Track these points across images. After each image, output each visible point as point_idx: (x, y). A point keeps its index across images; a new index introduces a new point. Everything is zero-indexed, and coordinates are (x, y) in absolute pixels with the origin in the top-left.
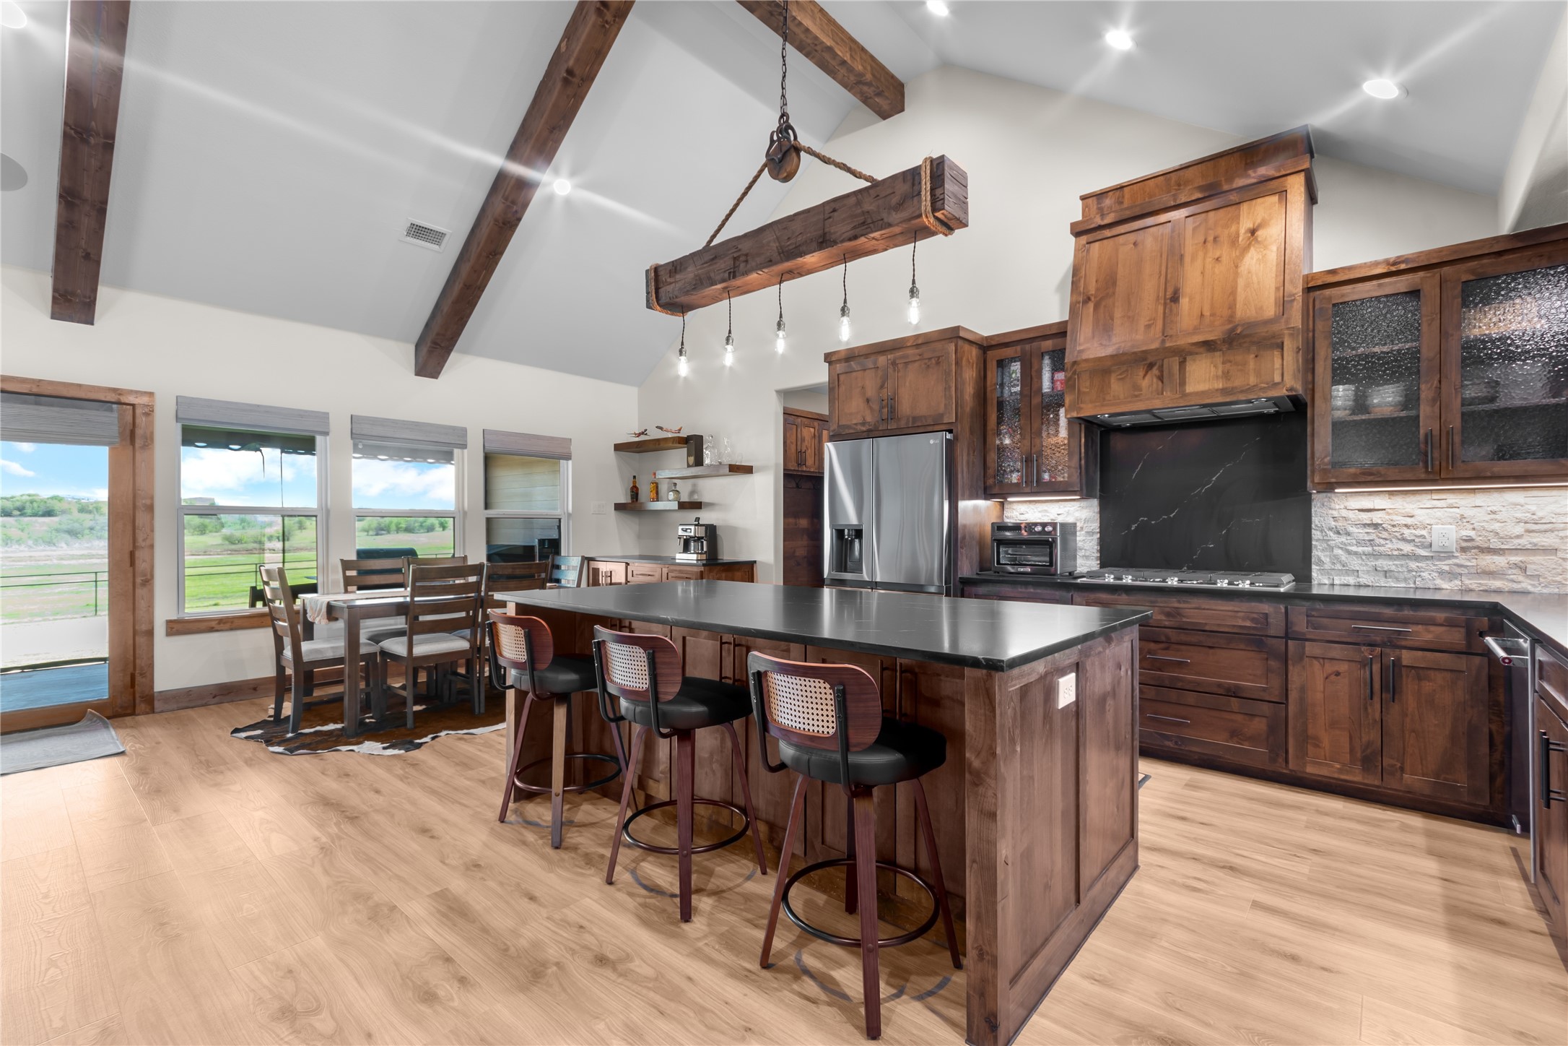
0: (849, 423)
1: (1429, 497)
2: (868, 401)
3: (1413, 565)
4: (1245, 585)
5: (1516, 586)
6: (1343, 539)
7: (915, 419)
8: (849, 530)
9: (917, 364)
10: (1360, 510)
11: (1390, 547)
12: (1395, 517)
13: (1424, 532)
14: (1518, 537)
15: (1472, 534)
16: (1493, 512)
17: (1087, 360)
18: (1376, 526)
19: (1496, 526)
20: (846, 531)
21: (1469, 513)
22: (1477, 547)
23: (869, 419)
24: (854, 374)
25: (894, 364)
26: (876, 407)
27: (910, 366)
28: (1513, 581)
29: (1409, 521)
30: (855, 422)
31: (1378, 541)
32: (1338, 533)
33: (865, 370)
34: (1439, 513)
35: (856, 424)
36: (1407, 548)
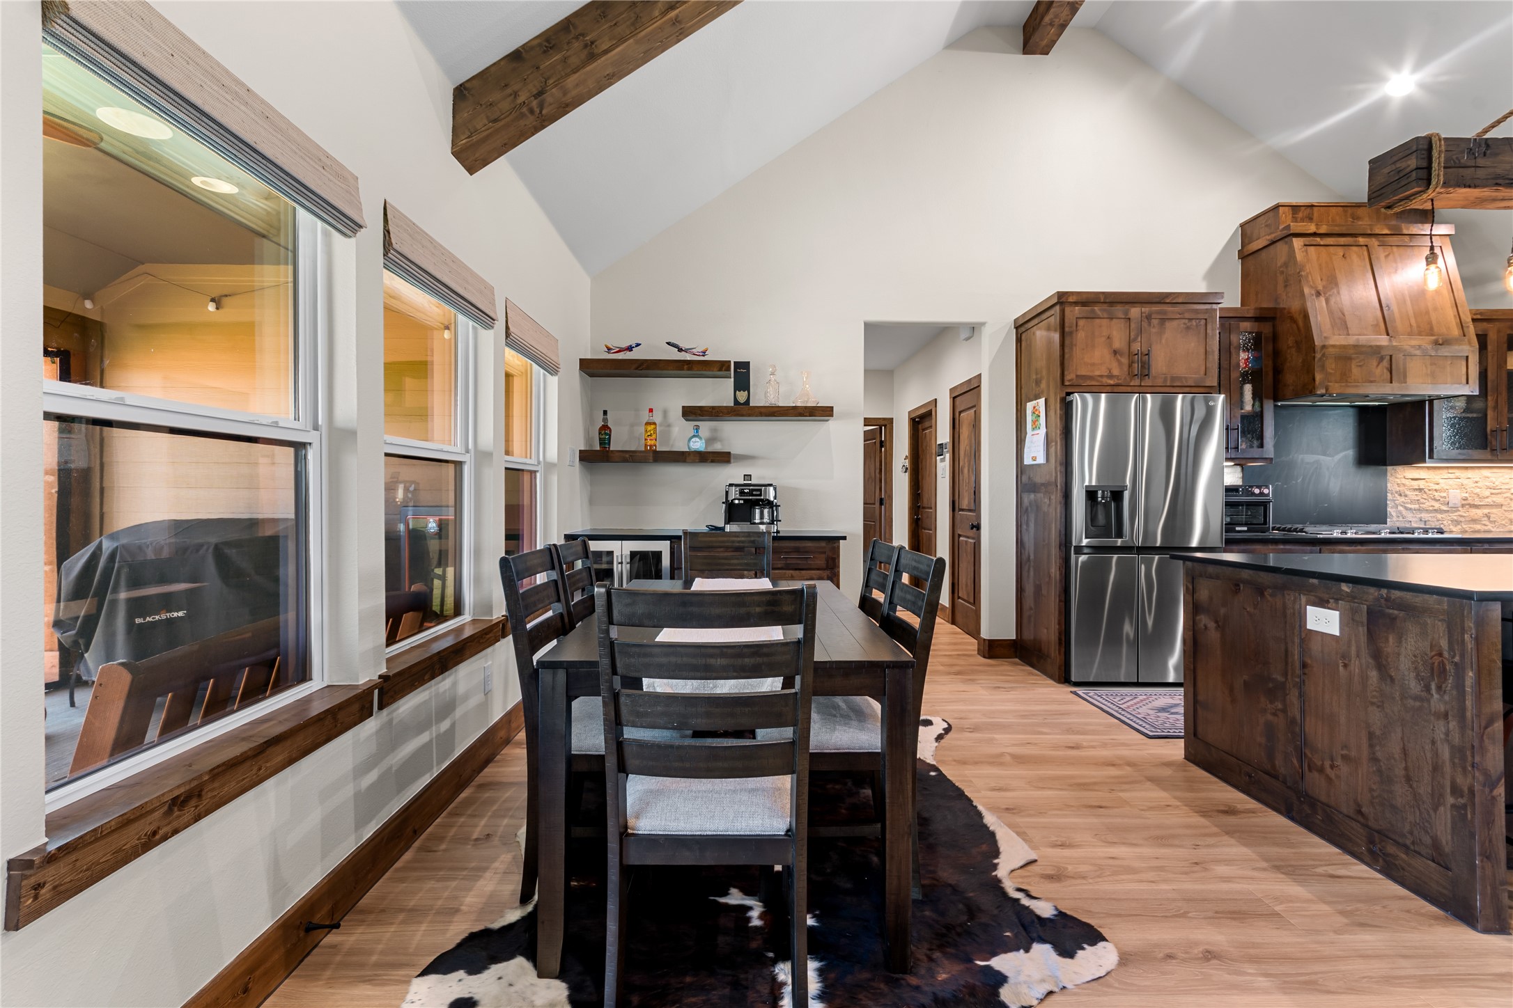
0: (1090, 374)
1: (1446, 471)
2: (1115, 352)
3: (1439, 516)
4: (1351, 534)
5: (1486, 528)
6: (1403, 499)
7: (1173, 379)
8: (1103, 492)
9: (1175, 323)
10: (1412, 479)
11: (1428, 504)
12: (1431, 485)
13: (1444, 494)
14: (1487, 497)
15: (1467, 495)
16: (1476, 482)
17: (1333, 346)
18: (1420, 490)
19: (1478, 490)
20: (1100, 493)
21: (1466, 482)
22: (1469, 504)
23: (1116, 372)
24: (1098, 321)
25: (1149, 317)
26: (1125, 361)
27: (1168, 324)
28: (1485, 525)
29: (1437, 487)
30: (1097, 373)
31: (1422, 501)
32: (1400, 495)
33: (1111, 319)
34: (1451, 482)
35: (1101, 376)
36: (1437, 505)
